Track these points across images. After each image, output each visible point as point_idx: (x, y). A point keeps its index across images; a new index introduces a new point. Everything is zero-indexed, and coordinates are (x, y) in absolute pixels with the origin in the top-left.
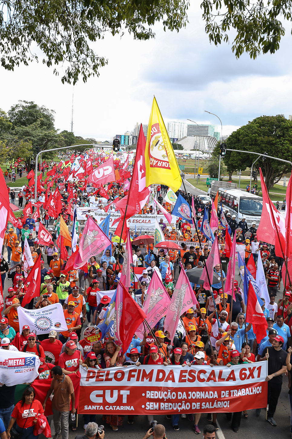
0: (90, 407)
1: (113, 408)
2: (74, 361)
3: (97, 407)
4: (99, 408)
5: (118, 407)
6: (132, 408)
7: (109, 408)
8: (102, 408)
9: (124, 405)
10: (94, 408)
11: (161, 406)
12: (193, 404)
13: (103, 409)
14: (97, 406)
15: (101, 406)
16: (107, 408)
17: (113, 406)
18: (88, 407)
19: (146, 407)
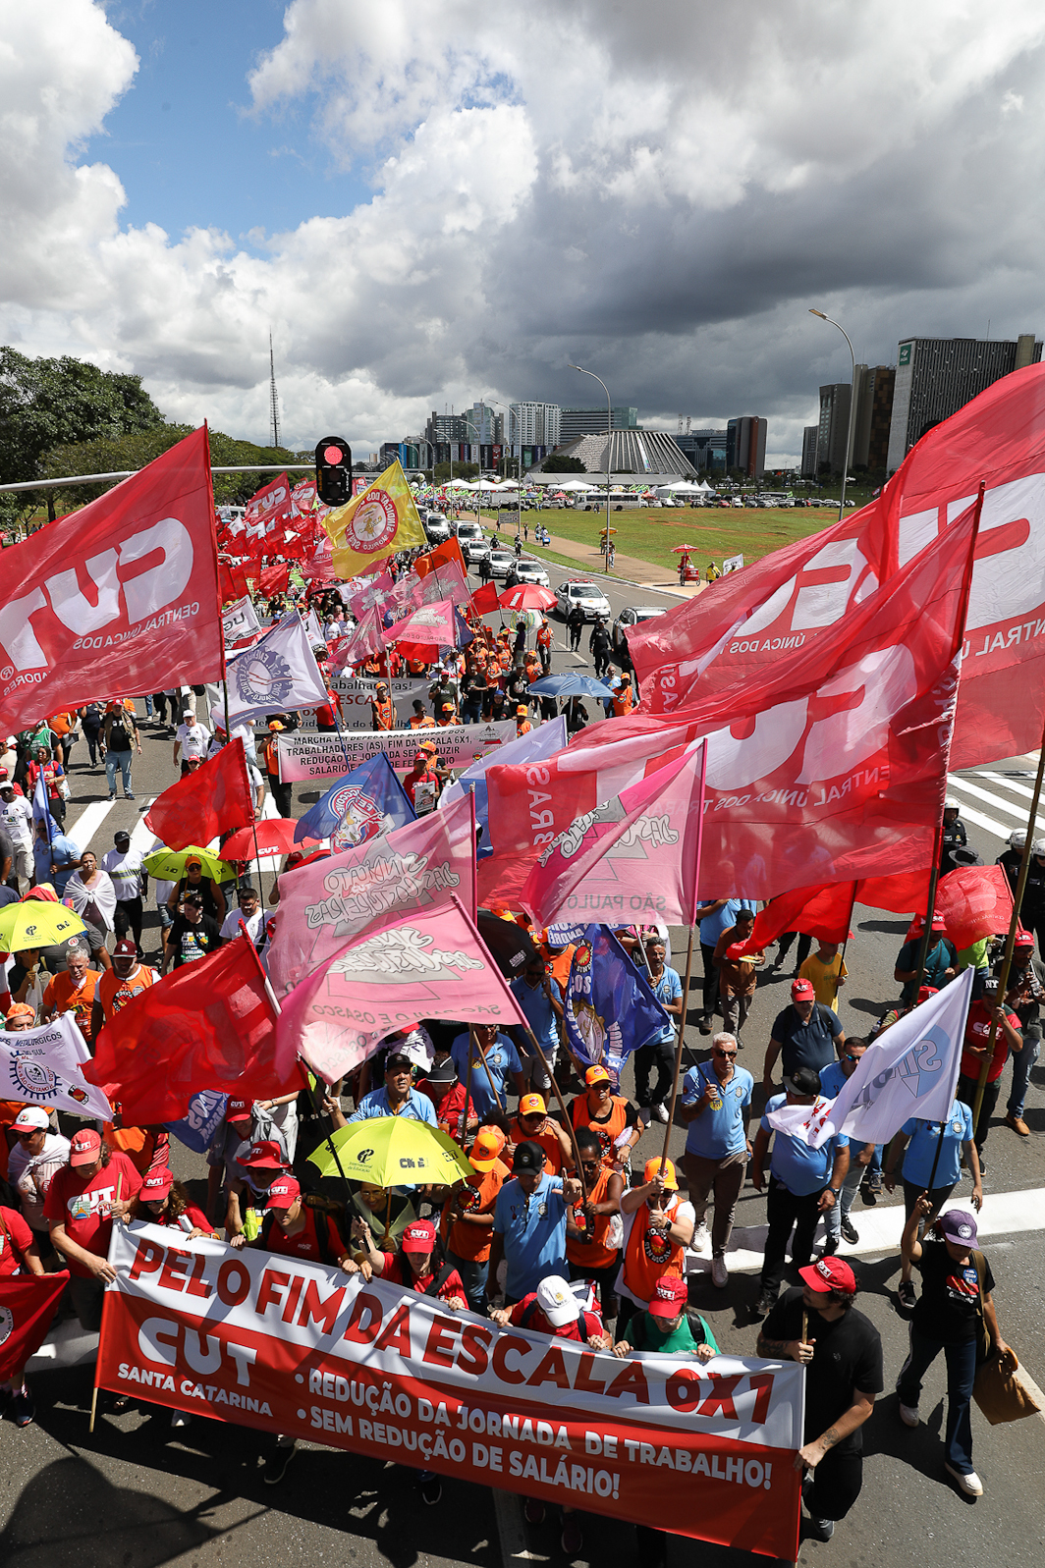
0: (134, 1374)
1: (206, 1393)
2: (101, 1197)
3: (155, 1379)
4: (163, 1381)
5: (223, 1391)
6: (266, 1409)
7: (192, 1389)
8: (170, 1384)
9: (241, 1390)
10: (147, 1378)
11: (362, 1428)
12: (477, 1447)
13: (173, 1390)
14: (156, 1374)
15: (170, 1378)
16: (187, 1388)
17: (207, 1387)
18: (129, 1370)
19: (309, 1417)
